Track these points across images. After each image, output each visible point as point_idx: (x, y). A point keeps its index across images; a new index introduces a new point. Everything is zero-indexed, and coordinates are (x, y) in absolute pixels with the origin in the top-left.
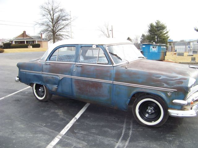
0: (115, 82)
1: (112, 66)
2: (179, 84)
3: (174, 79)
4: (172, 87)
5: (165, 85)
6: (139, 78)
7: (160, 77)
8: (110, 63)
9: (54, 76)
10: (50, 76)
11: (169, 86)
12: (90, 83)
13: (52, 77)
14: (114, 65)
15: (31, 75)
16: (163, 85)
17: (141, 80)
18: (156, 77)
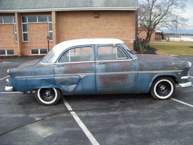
0: (140, 72)
1: (132, 60)
2: (184, 66)
3: (180, 63)
4: (181, 68)
5: (176, 68)
6: (158, 66)
7: (171, 63)
8: (129, 58)
9: (73, 77)
10: (66, 77)
11: (178, 69)
12: (116, 76)
13: (70, 78)
14: (133, 59)
15: (36, 80)
16: (175, 68)
17: (159, 68)
18: (169, 64)
